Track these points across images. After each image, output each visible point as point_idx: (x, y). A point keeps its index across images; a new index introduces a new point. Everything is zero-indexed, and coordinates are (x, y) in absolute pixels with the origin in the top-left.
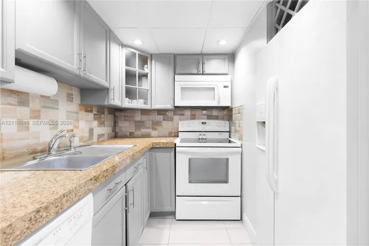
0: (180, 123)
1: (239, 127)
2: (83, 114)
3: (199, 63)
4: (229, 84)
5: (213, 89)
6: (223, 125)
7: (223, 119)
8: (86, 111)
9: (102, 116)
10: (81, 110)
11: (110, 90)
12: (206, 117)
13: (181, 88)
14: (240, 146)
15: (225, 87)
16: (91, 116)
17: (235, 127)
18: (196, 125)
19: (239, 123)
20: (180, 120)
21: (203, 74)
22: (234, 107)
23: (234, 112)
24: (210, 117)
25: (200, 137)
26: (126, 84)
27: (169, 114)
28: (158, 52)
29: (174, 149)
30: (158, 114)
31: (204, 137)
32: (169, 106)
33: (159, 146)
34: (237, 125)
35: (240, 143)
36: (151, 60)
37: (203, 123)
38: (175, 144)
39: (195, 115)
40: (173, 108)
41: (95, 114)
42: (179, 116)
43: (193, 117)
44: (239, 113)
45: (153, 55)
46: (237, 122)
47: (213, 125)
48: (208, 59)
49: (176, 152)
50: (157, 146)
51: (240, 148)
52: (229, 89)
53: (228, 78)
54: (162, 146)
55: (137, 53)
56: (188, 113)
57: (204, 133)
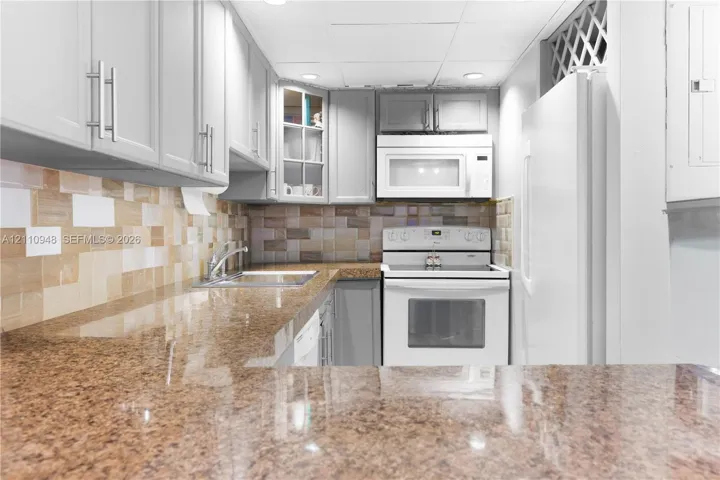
0: (386, 232)
1: (507, 240)
2: (220, 216)
3: (426, 110)
4: (488, 153)
5: (457, 162)
6: (477, 237)
7: (477, 224)
10: (218, 209)
11: (269, 174)
12: (441, 219)
13: (391, 161)
14: (507, 277)
15: (480, 158)
16: (226, 218)
17: (500, 240)
18: (419, 237)
19: (506, 232)
20: (386, 226)
21: (435, 132)
22: (498, 199)
23: (499, 210)
24: (450, 221)
25: (430, 262)
27: (362, 214)
28: (342, 86)
29: (379, 282)
30: (337, 214)
31: (437, 262)
32: (365, 198)
33: (352, 276)
34: (503, 236)
35: (507, 271)
36: (329, 104)
37: (434, 233)
38: (382, 273)
39: (416, 216)
40: (372, 201)
41: (230, 216)
42: (381, 218)
43: (413, 221)
44: (506, 213)
45: (332, 93)
46: (503, 229)
47: (455, 236)
48: (445, 102)
49: (385, 287)
50: (350, 276)
51: (508, 281)
52: (488, 163)
53: (485, 140)
54: (357, 276)
55: (304, 92)
56: (401, 210)
57: (438, 254)
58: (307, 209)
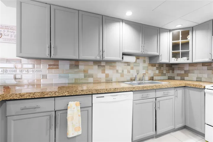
2: (150, 67)
8: (152, 66)
9: (162, 68)
10: (149, 66)
11: (160, 56)
16: (155, 68)
26: (173, 50)
29: (204, 90)
30: (202, 66)
33: (190, 86)
38: (205, 87)
41: (157, 67)
45: (194, 27)
50: (189, 86)
55: (180, 31)
58: (192, 64)
